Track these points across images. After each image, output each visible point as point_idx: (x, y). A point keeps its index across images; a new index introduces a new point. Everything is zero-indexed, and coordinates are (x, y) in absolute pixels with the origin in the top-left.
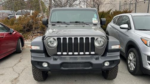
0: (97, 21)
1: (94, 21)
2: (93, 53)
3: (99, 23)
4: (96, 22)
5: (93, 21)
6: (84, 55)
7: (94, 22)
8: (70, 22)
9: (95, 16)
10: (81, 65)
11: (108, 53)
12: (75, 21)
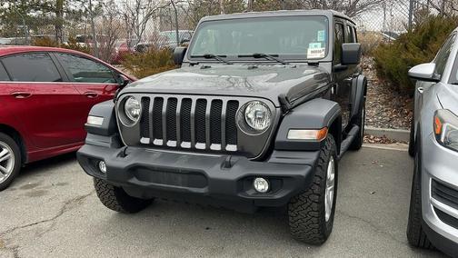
0: (323, 53)
1: (312, 52)
2: (231, 148)
3: (329, 58)
4: (318, 56)
5: (309, 53)
6: (208, 150)
7: (310, 55)
8: (240, 56)
9: (321, 35)
10: (180, 178)
11: (275, 154)
12: (252, 54)
